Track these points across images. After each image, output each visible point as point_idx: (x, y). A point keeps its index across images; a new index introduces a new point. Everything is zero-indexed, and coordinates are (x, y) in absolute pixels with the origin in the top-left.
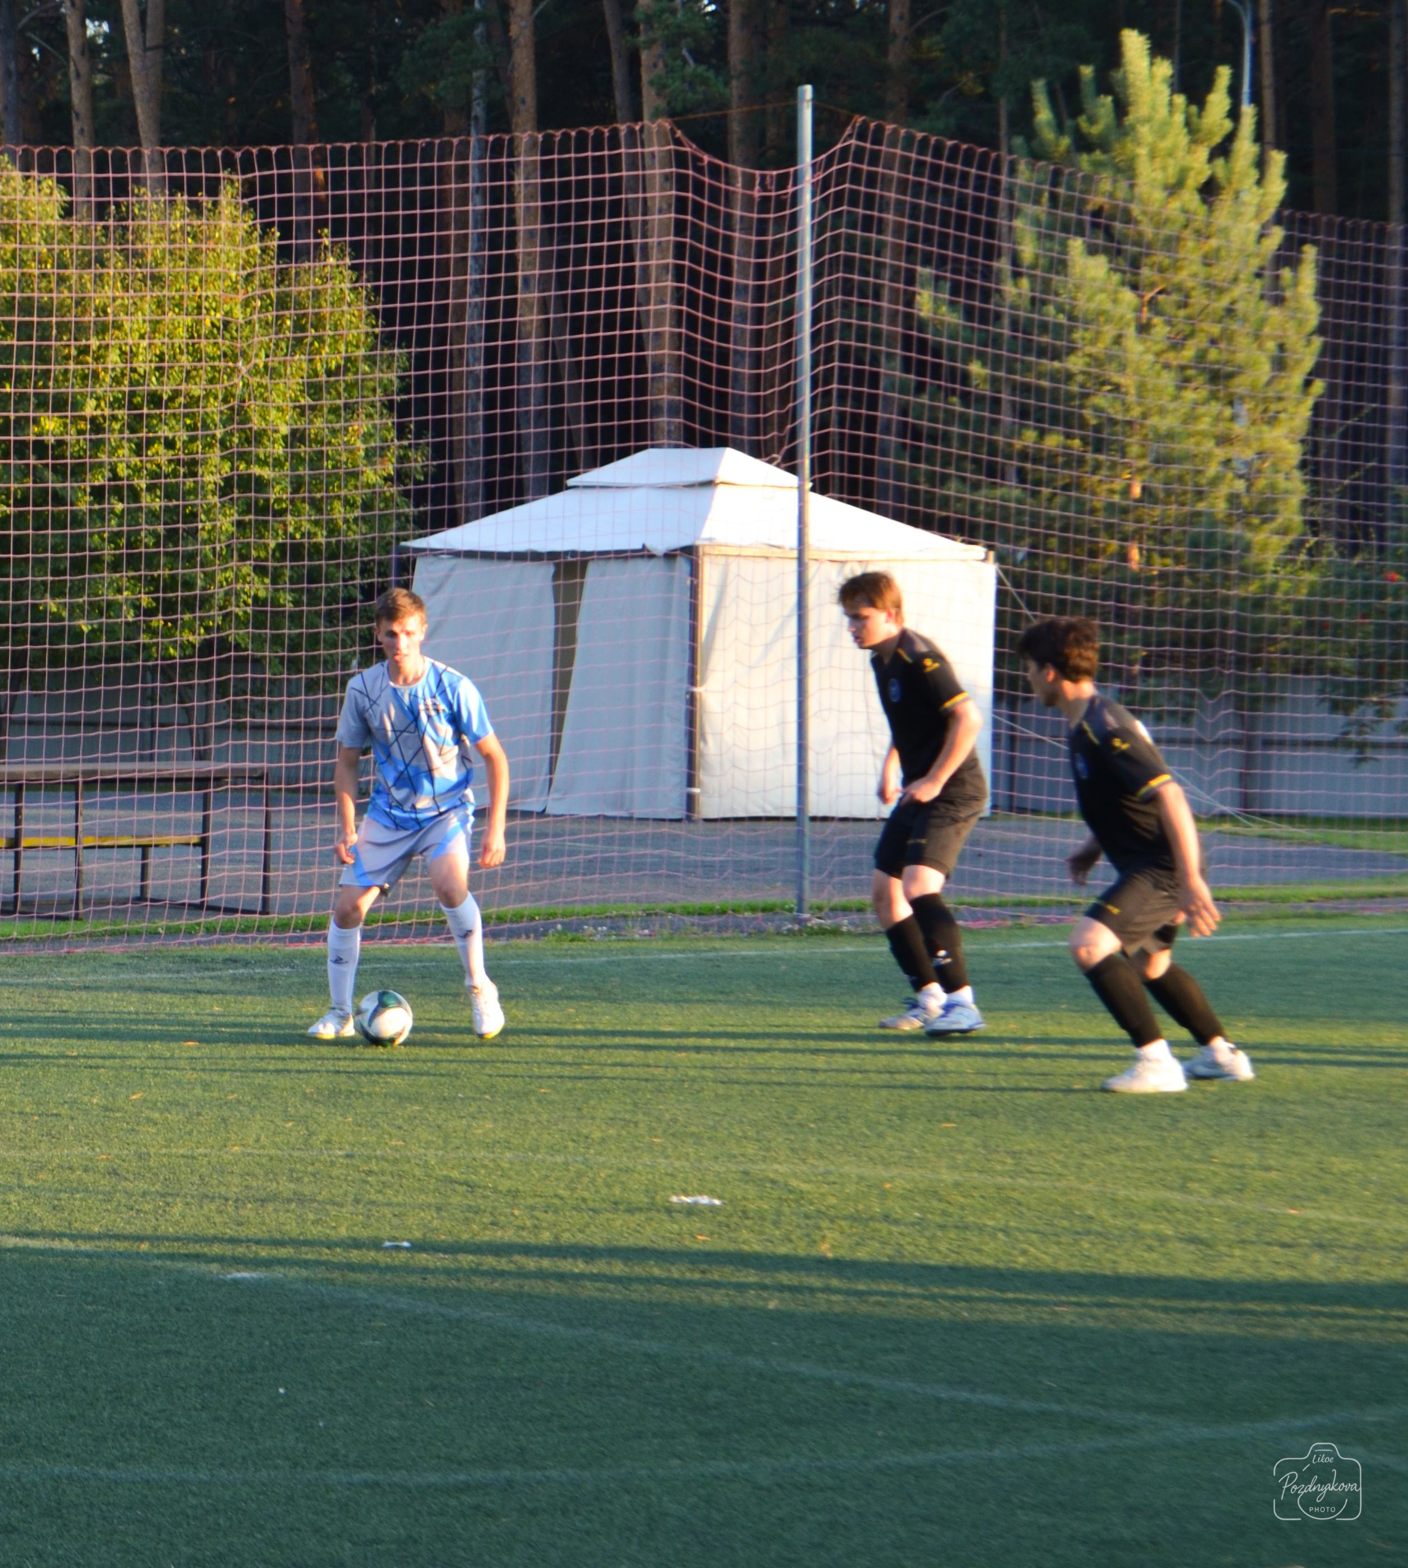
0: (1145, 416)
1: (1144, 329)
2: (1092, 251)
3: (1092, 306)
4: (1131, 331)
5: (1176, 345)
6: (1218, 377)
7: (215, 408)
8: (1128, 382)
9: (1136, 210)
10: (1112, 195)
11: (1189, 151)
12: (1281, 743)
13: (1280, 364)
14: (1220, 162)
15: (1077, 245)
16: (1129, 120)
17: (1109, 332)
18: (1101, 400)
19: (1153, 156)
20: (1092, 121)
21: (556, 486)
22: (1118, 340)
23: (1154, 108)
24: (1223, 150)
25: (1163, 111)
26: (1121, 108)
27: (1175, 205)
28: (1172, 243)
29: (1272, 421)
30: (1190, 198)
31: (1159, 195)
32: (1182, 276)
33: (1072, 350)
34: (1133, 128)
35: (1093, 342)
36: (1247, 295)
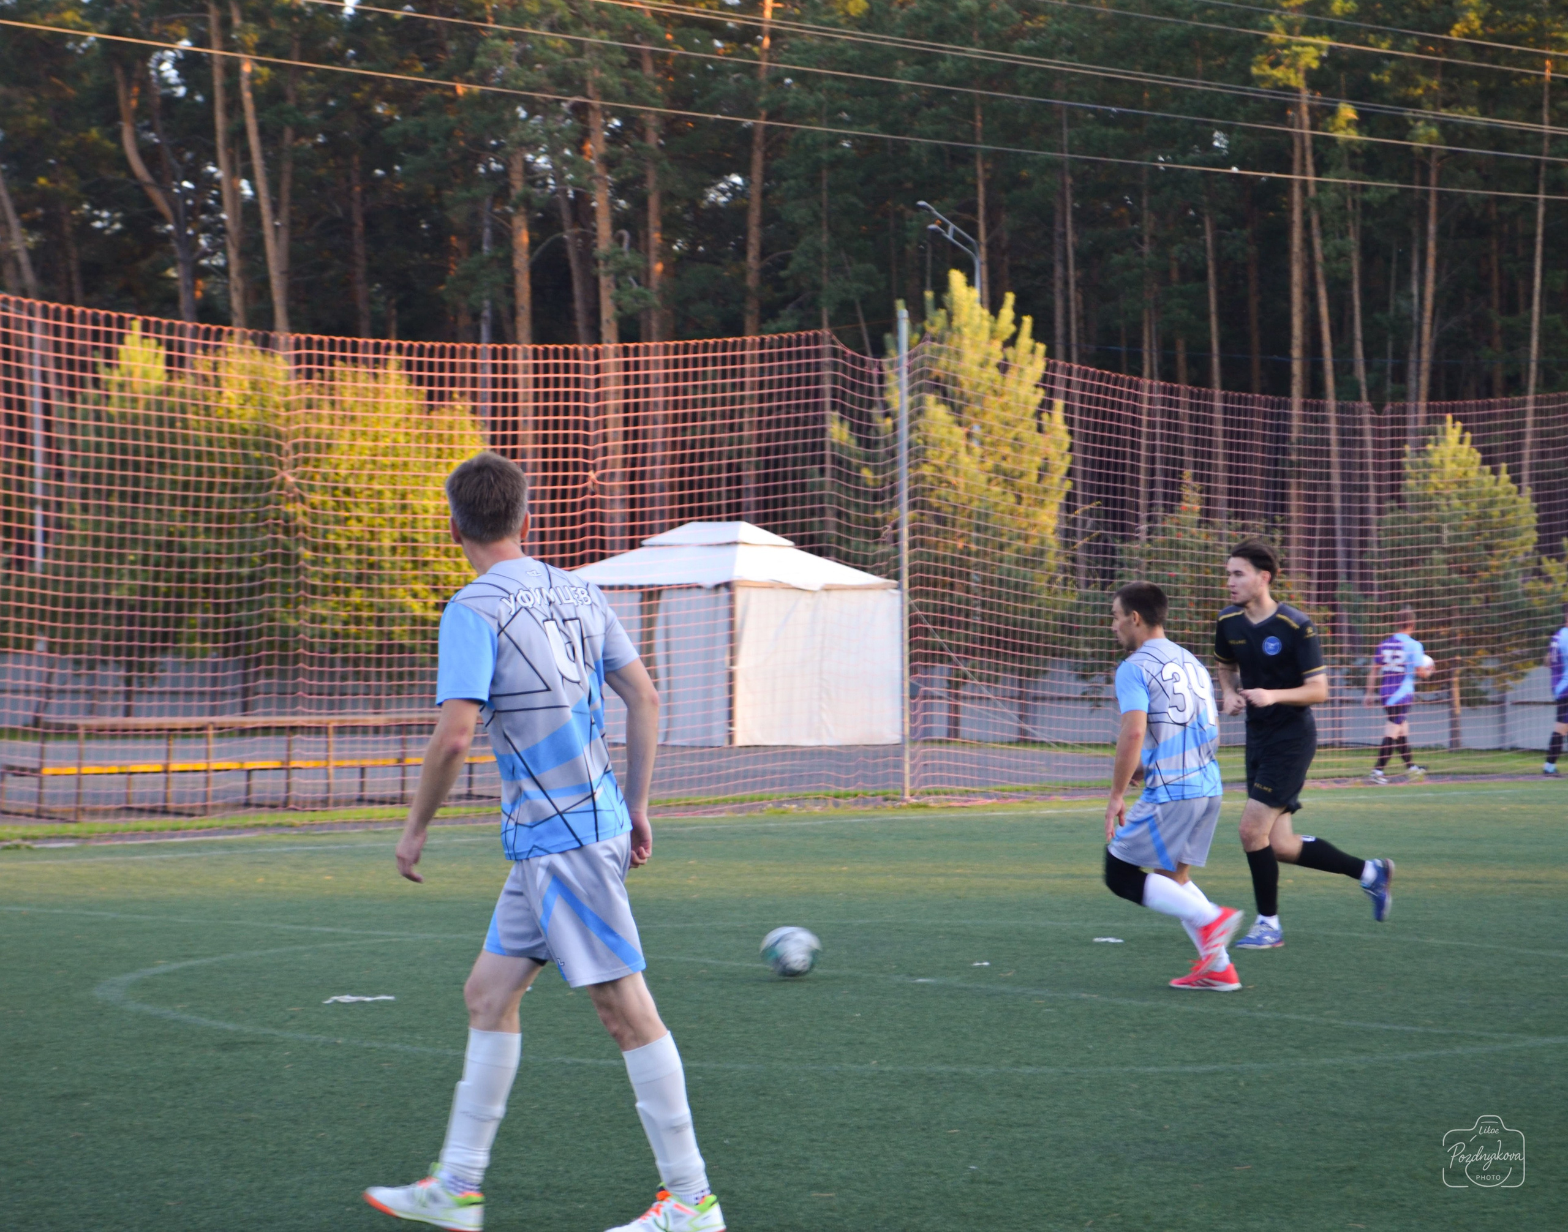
0: (970, 501)
1: (969, 450)
2: (938, 402)
3: (938, 436)
4: (963, 450)
5: (984, 459)
8: (961, 482)
9: (961, 378)
10: (946, 369)
11: (990, 343)
12: (1044, 699)
14: (1010, 351)
15: (931, 399)
16: (955, 323)
17: (948, 451)
18: (943, 491)
19: (972, 346)
20: (932, 324)
22: (954, 456)
23: (971, 317)
24: (1011, 342)
25: (977, 320)
26: (950, 317)
27: (985, 375)
28: (979, 399)
29: (1041, 503)
30: (993, 372)
31: (975, 369)
32: (985, 419)
33: (926, 463)
34: (959, 330)
35: (939, 457)
36: (1026, 430)
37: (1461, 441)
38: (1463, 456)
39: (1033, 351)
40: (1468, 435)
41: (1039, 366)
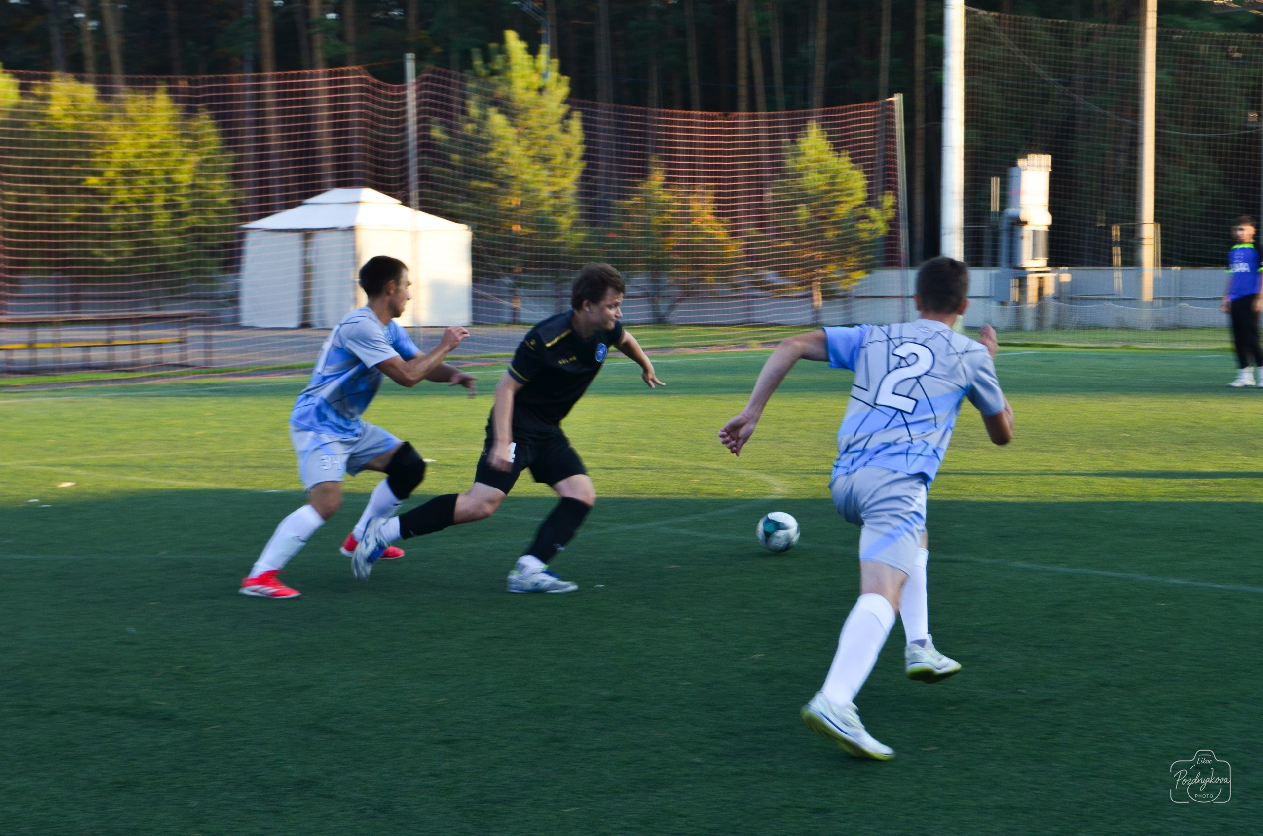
1: (518, 142)
2: (498, 112)
3: (498, 133)
4: (513, 143)
5: (529, 148)
6: (545, 160)
7: (159, 176)
8: (512, 161)
9: (514, 97)
10: (503, 91)
11: (533, 75)
13: (568, 155)
15: (492, 112)
16: (510, 64)
19: (519, 77)
20: (496, 64)
21: (300, 204)
23: (519, 59)
25: (523, 60)
26: (507, 59)
27: (529, 95)
28: (526, 110)
29: (564, 176)
30: (533, 95)
31: (523, 92)
32: (530, 123)
33: (491, 150)
34: (511, 67)
35: (499, 147)
36: (555, 129)
37: (821, 139)
38: (821, 147)
39: (559, 81)
40: (825, 135)
41: (563, 91)
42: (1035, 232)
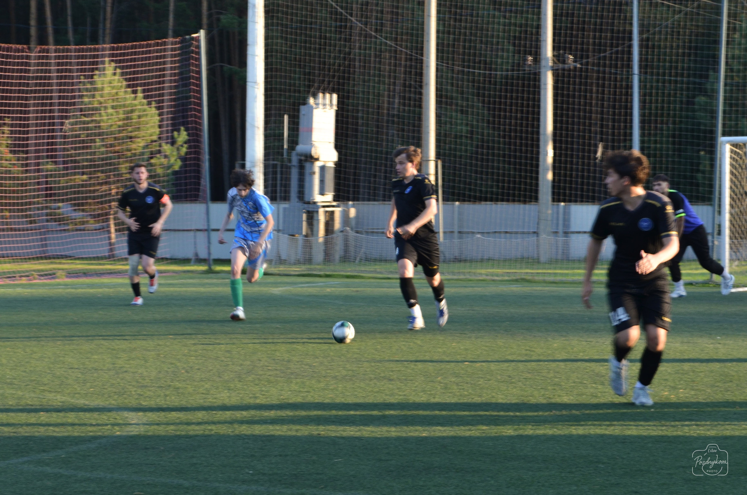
37: (115, 74)
38: (116, 84)
40: (118, 71)
42: (323, 169)
